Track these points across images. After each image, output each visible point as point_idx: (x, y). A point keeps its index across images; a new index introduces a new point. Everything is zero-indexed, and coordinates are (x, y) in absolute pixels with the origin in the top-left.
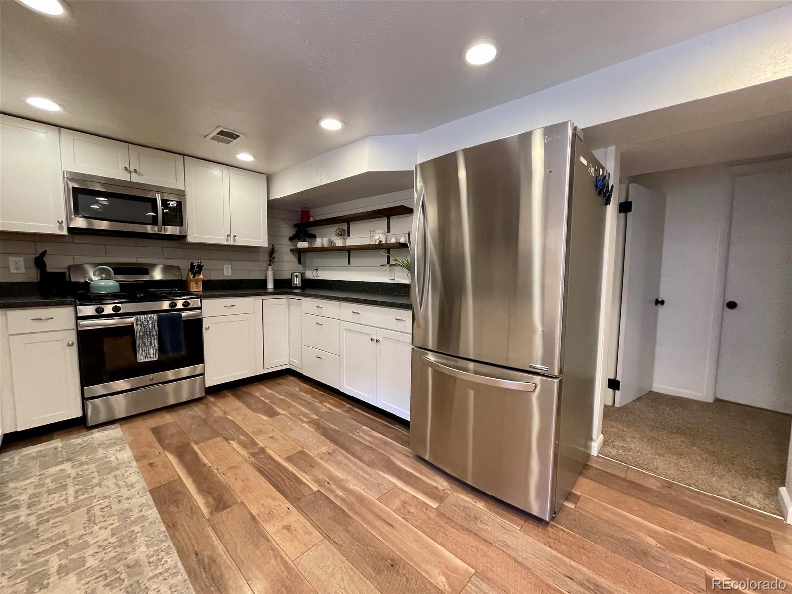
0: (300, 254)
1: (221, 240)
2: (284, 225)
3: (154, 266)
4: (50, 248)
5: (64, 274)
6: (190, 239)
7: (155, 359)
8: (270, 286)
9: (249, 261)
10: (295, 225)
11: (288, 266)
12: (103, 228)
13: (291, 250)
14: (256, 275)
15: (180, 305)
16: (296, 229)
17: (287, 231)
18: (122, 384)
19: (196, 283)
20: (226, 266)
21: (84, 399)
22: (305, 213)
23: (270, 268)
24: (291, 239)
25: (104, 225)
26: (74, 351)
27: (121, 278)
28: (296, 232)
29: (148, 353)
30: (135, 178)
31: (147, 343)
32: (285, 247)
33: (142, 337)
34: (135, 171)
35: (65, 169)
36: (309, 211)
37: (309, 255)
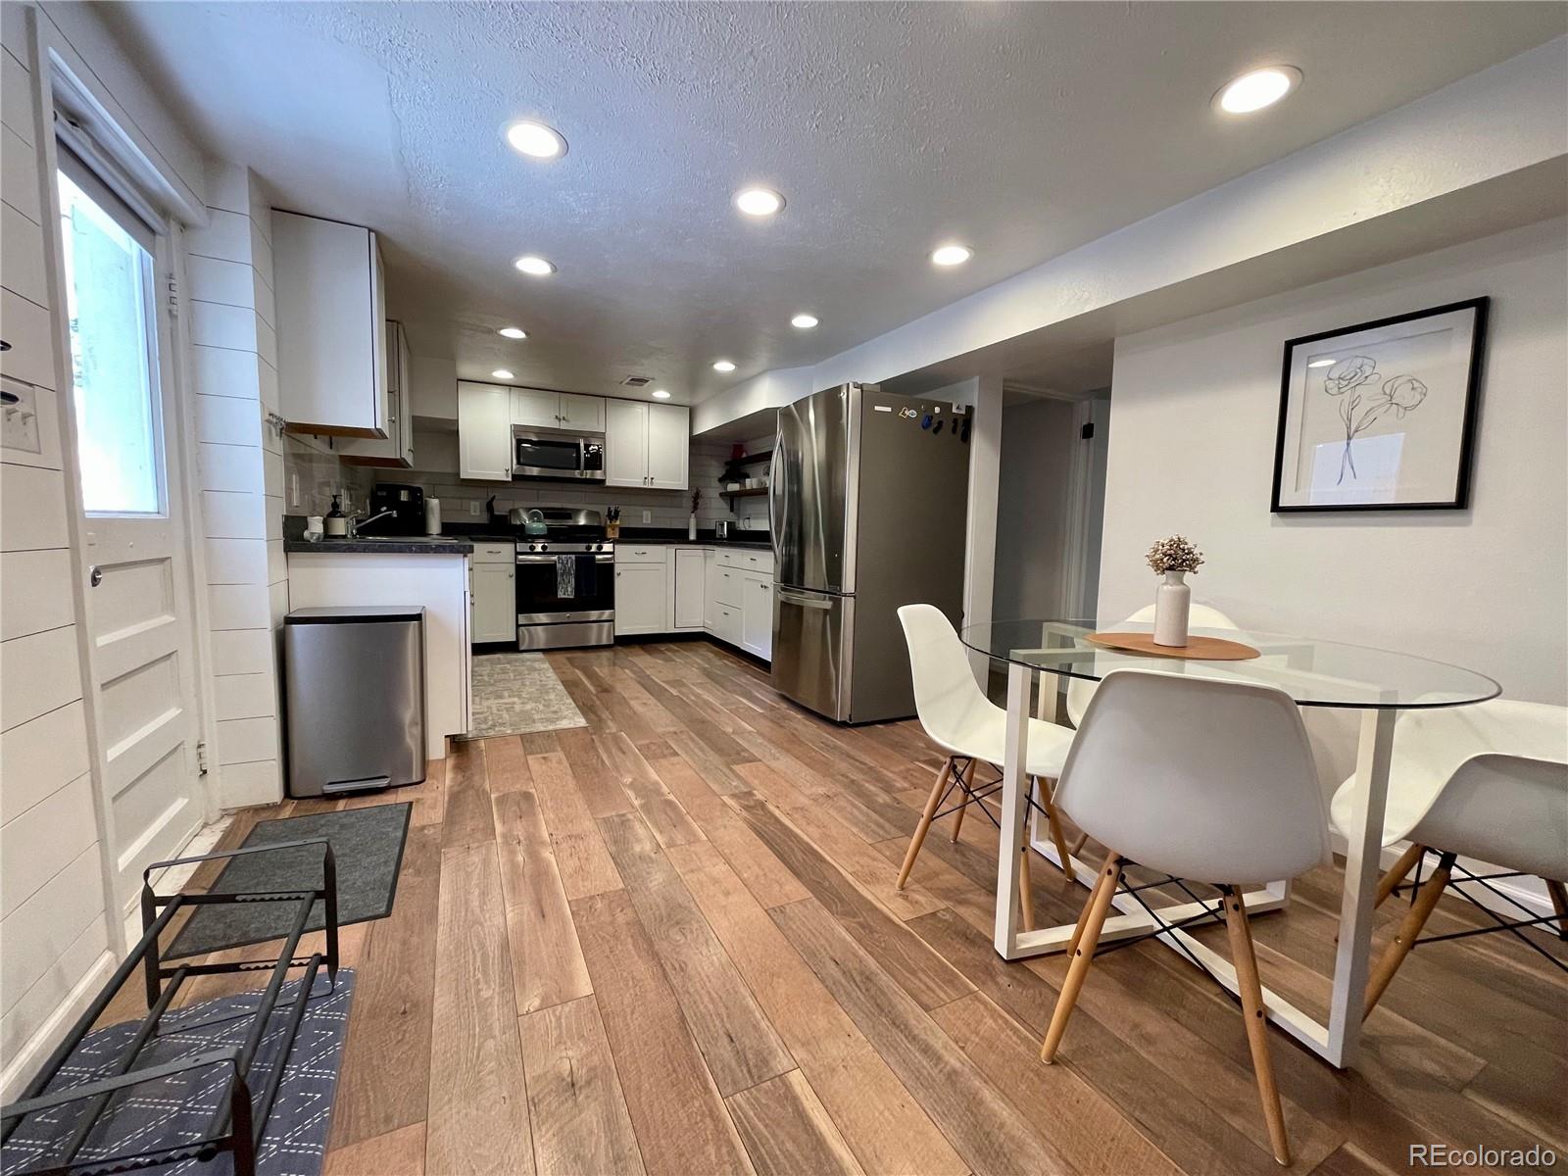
0: (732, 499)
1: (638, 483)
2: (714, 463)
3: (578, 511)
4: (498, 494)
5: (506, 516)
6: (608, 484)
7: (572, 597)
8: (692, 536)
9: (671, 507)
10: (727, 463)
11: (717, 514)
12: (535, 474)
13: (721, 495)
14: (678, 525)
15: (594, 549)
16: (728, 467)
17: (716, 470)
18: (542, 617)
19: (613, 529)
20: (645, 513)
21: (518, 626)
22: (738, 448)
23: (693, 515)
24: (721, 480)
25: (535, 471)
26: (512, 583)
27: (549, 522)
28: (727, 471)
29: (566, 591)
30: (564, 426)
31: (566, 581)
32: (713, 492)
33: (562, 575)
34: (564, 419)
35: (512, 423)
36: (741, 446)
37: (744, 499)
